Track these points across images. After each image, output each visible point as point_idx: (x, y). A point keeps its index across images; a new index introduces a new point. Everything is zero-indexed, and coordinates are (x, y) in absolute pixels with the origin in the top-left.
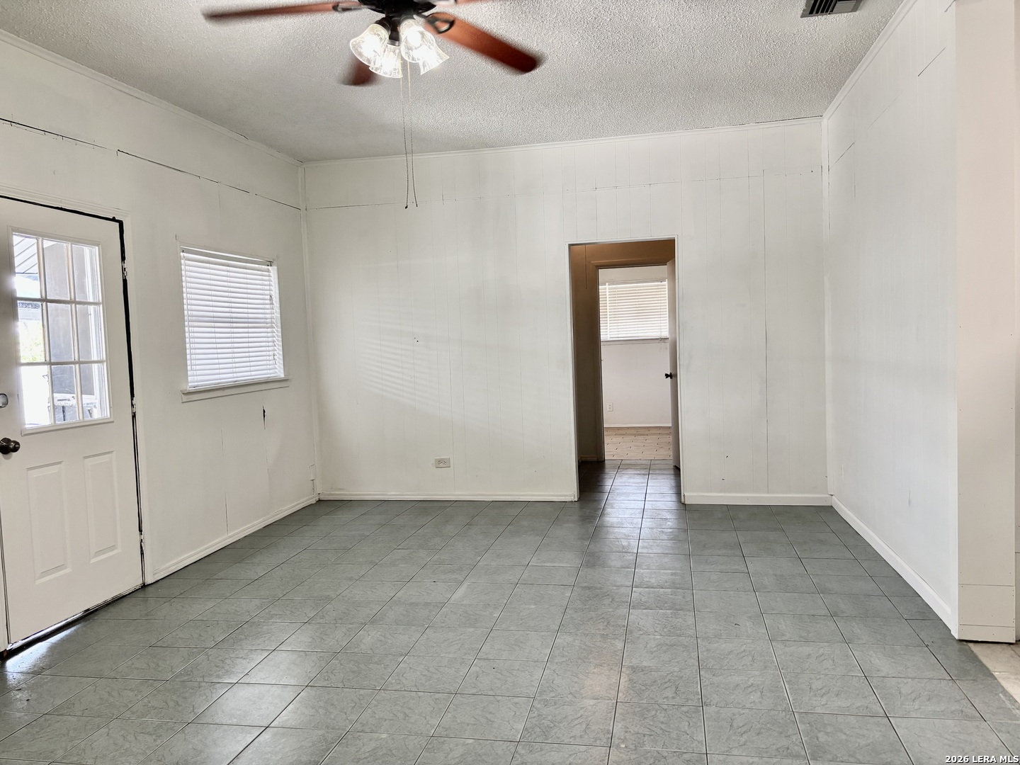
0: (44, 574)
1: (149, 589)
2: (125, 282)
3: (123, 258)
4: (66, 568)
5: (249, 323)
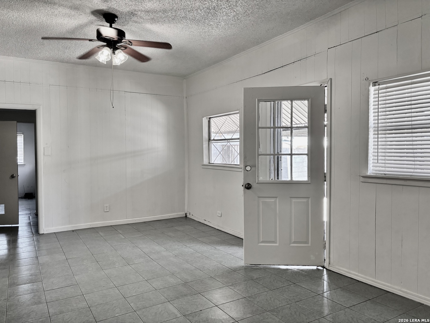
4: (275, 243)
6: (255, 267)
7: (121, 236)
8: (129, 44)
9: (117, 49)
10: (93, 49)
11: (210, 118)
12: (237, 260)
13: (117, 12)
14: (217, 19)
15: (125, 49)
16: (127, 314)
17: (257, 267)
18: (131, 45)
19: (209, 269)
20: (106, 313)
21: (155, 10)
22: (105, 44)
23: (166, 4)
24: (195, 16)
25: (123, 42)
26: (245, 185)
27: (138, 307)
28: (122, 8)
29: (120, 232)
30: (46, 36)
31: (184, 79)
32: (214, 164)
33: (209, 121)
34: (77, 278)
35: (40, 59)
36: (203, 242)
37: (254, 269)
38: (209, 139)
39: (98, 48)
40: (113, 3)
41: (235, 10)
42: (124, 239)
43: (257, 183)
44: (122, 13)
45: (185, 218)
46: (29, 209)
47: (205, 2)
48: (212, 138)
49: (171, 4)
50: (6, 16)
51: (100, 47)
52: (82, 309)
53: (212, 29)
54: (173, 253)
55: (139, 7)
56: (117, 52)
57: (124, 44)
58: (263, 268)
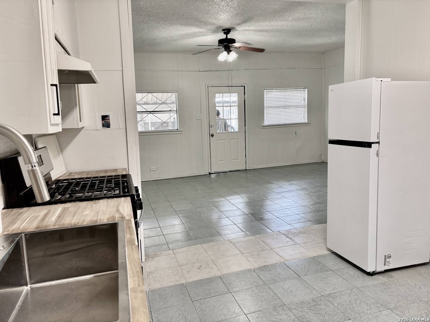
0: (220, 161)
1: (247, 171)
2: (245, 100)
3: (245, 95)
4: (225, 161)
5: (297, 107)
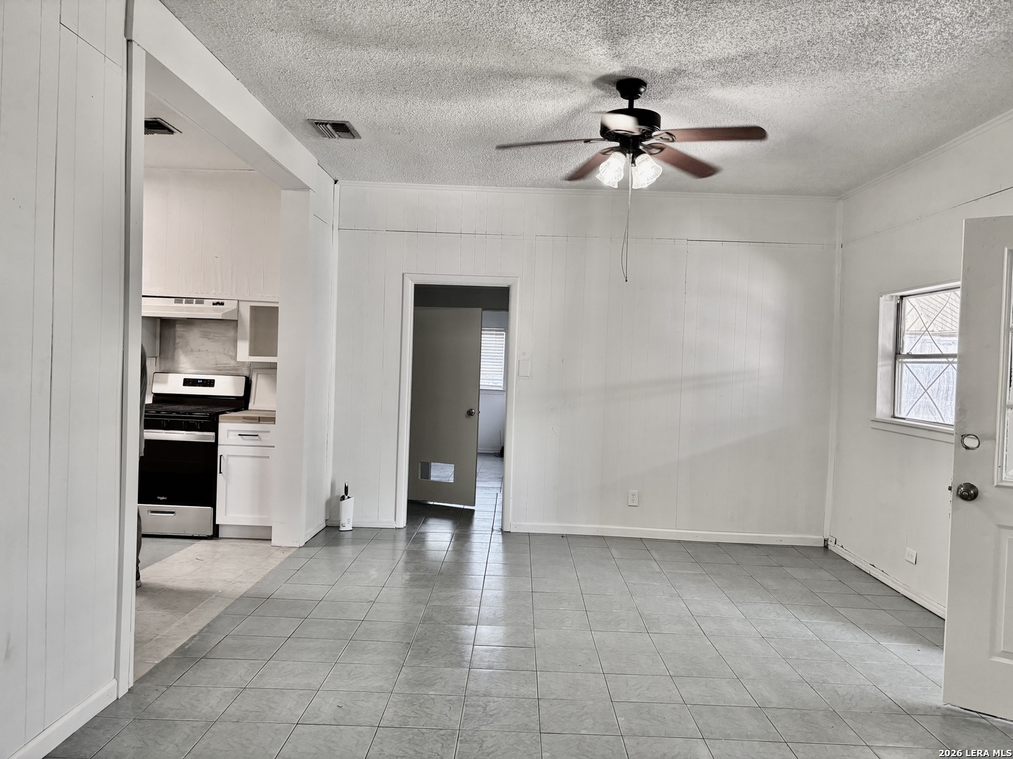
6: (977, 720)
7: (654, 565)
8: (668, 140)
9: (641, 152)
10: (593, 158)
11: (902, 297)
12: (929, 688)
13: (643, 74)
14: (891, 48)
15: (660, 152)
16: (604, 738)
17: (983, 721)
18: (673, 141)
19: (836, 691)
20: (564, 720)
21: (726, 55)
22: (617, 144)
23: (749, 36)
24: (828, 49)
25: (655, 136)
26: (956, 488)
27: (631, 730)
28: (651, 64)
29: (656, 556)
30: (505, 142)
31: (839, 199)
32: (904, 419)
33: (898, 305)
34: (538, 633)
35: (521, 186)
36: (847, 620)
37: (971, 723)
38: (897, 353)
39: (604, 154)
40: (630, 58)
41: (939, 16)
42: (658, 573)
43: (997, 486)
44: (653, 74)
45: (822, 550)
46: (500, 478)
47: (847, 12)
48: (905, 352)
49: (759, 33)
50: (449, 114)
51: (607, 152)
52: (524, 700)
53: (885, 73)
54: (759, 629)
55: (687, 54)
56: (639, 159)
57: (657, 142)
58: (1003, 727)
